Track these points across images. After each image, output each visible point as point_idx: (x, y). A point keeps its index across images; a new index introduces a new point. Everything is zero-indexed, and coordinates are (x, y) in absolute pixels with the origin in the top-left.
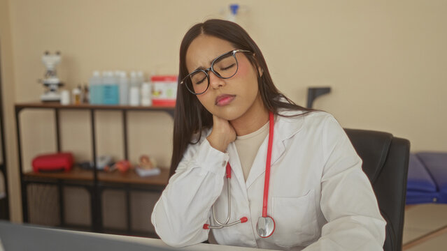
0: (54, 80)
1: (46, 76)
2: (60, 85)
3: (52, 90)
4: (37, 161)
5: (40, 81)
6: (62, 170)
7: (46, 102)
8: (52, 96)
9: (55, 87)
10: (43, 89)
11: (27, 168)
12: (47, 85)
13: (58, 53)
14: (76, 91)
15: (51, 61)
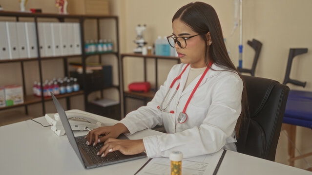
0: (142, 41)
1: (137, 39)
2: (145, 43)
3: (140, 47)
4: (130, 86)
5: (134, 42)
6: (143, 91)
7: (136, 53)
8: (139, 50)
9: (142, 45)
10: (136, 45)
11: (126, 89)
12: (138, 43)
13: (145, 26)
14: (150, 48)
15: (139, 30)
